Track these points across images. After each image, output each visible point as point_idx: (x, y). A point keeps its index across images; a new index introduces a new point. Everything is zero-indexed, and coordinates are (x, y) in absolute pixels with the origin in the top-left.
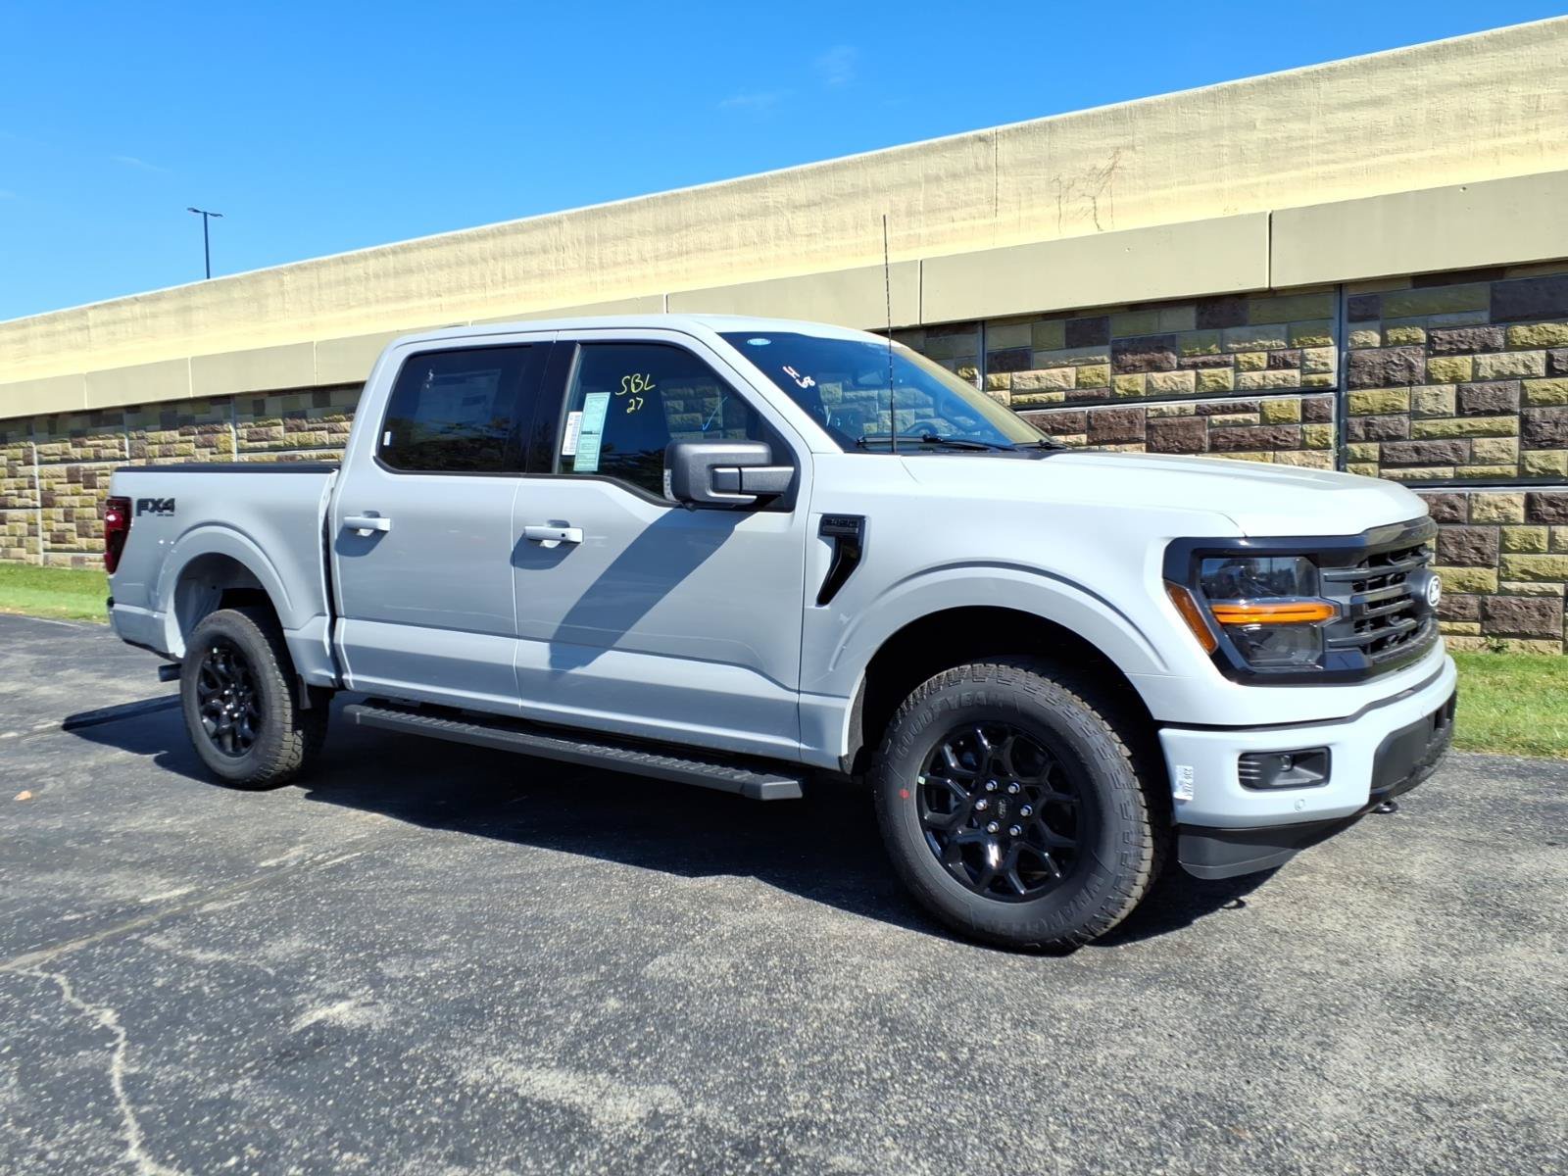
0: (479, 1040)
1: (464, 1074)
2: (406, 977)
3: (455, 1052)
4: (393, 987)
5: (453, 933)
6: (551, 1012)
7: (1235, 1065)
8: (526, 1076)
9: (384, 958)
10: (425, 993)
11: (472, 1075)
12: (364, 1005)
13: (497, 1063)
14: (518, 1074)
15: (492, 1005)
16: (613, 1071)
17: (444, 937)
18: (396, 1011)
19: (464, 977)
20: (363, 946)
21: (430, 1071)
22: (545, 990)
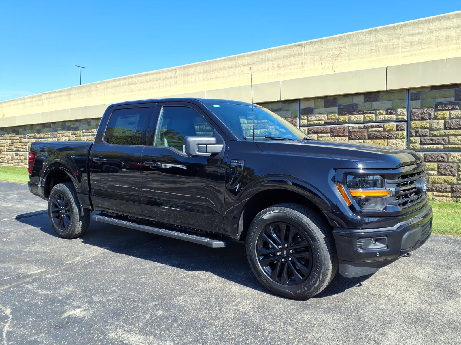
0: (116, 323)
1: (109, 335)
2: (100, 301)
3: (108, 327)
4: (95, 304)
5: (117, 287)
6: (141, 315)
7: (352, 341)
8: (128, 336)
9: (95, 295)
10: (104, 307)
11: (112, 335)
12: (85, 310)
13: (120, 331)
14: (126, 335)
15: (123, 312)
16: (155, 336)
17: (115, 288)
18: (94, 313)
19: (117, 301)
20: (90, 290)
21: (99, 333)
22: (141, 307)
